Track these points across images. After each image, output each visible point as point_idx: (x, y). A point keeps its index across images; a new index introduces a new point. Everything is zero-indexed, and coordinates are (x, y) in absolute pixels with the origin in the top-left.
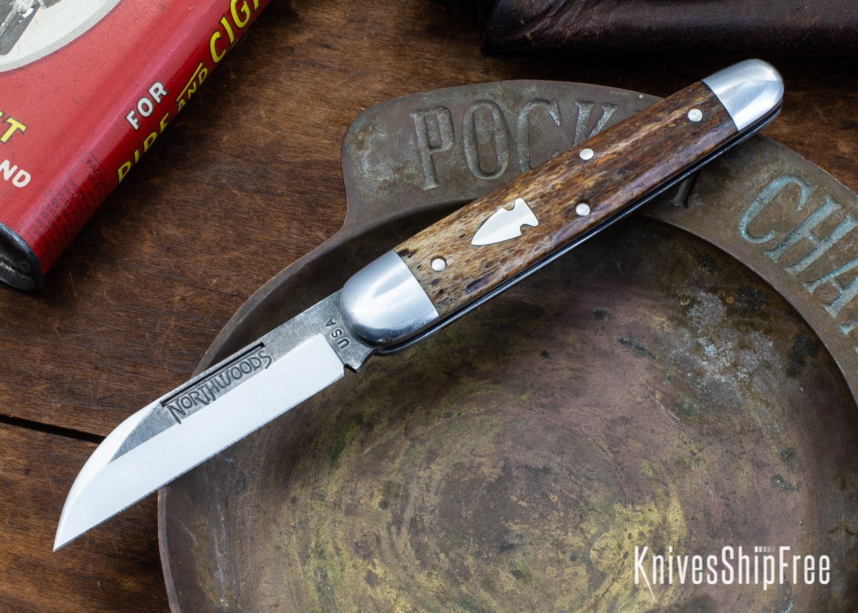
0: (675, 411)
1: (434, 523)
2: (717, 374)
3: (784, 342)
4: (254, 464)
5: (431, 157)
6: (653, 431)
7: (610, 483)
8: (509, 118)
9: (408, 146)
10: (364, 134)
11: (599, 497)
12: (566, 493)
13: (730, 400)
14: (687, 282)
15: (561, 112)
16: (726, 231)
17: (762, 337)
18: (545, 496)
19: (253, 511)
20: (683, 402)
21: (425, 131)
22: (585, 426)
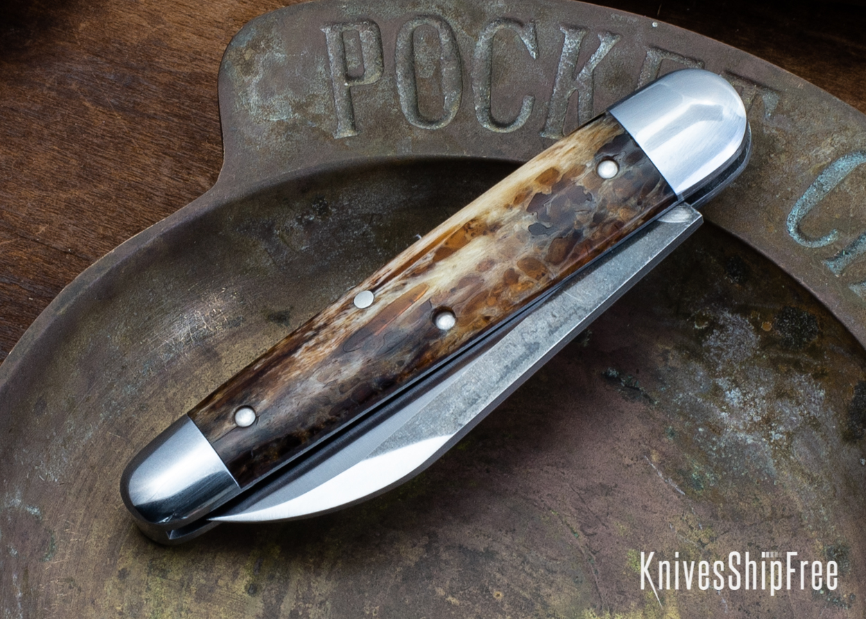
0: (678, 481)
2: (741, 431)
3: (842, 392)
4: (68, 519)
5: (349, 91)
6: (645, 508)
7: (580, 579)
8: (462, 43)
9: (315, 73)
10: (253, 51)
11: (563, 597)
12: (517, 589)
13: (758, 470)
14: (706, 296)
15: (539, 40)
16: (767, 227)
17: (810, 382)
18: (486, 591)
19: (63, 586)
20: (690, 469)
21: (341, 53)
22: (548, 495)
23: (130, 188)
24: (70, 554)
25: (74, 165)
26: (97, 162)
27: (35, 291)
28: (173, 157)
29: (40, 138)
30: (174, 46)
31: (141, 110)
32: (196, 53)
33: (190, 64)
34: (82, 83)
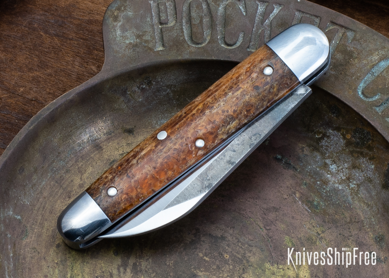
0: (308, 205)
1: (148, 267)
2: (336, 183)
3: (382, 166)
4: (33, 221)
5: (161, 29)
6: (293, 217)
7: (263, 249)
8: (212, 8)
9: (146, 21)
10: (118, 11)
11: (256, 257)
12: (235, 254)
13: (344, 201)
14: (321, 122)
15: (247, 7)
16: (349, 92)
17: (367, 162)
18: (221, 255)
19: (31, 251)
20: (314, 200)
21: (158, 13)
22: (250, 211)
23: (61, 71)
24: (35, 237)
25: (36, 61)
26: (47, 60)
27: (18, 118)
28: (81, 57)
29: (20, 49)
30: (81, 7)
31: (66, 36)
32: (91, 10)
33: (88, 15)
34: (39, 24)
